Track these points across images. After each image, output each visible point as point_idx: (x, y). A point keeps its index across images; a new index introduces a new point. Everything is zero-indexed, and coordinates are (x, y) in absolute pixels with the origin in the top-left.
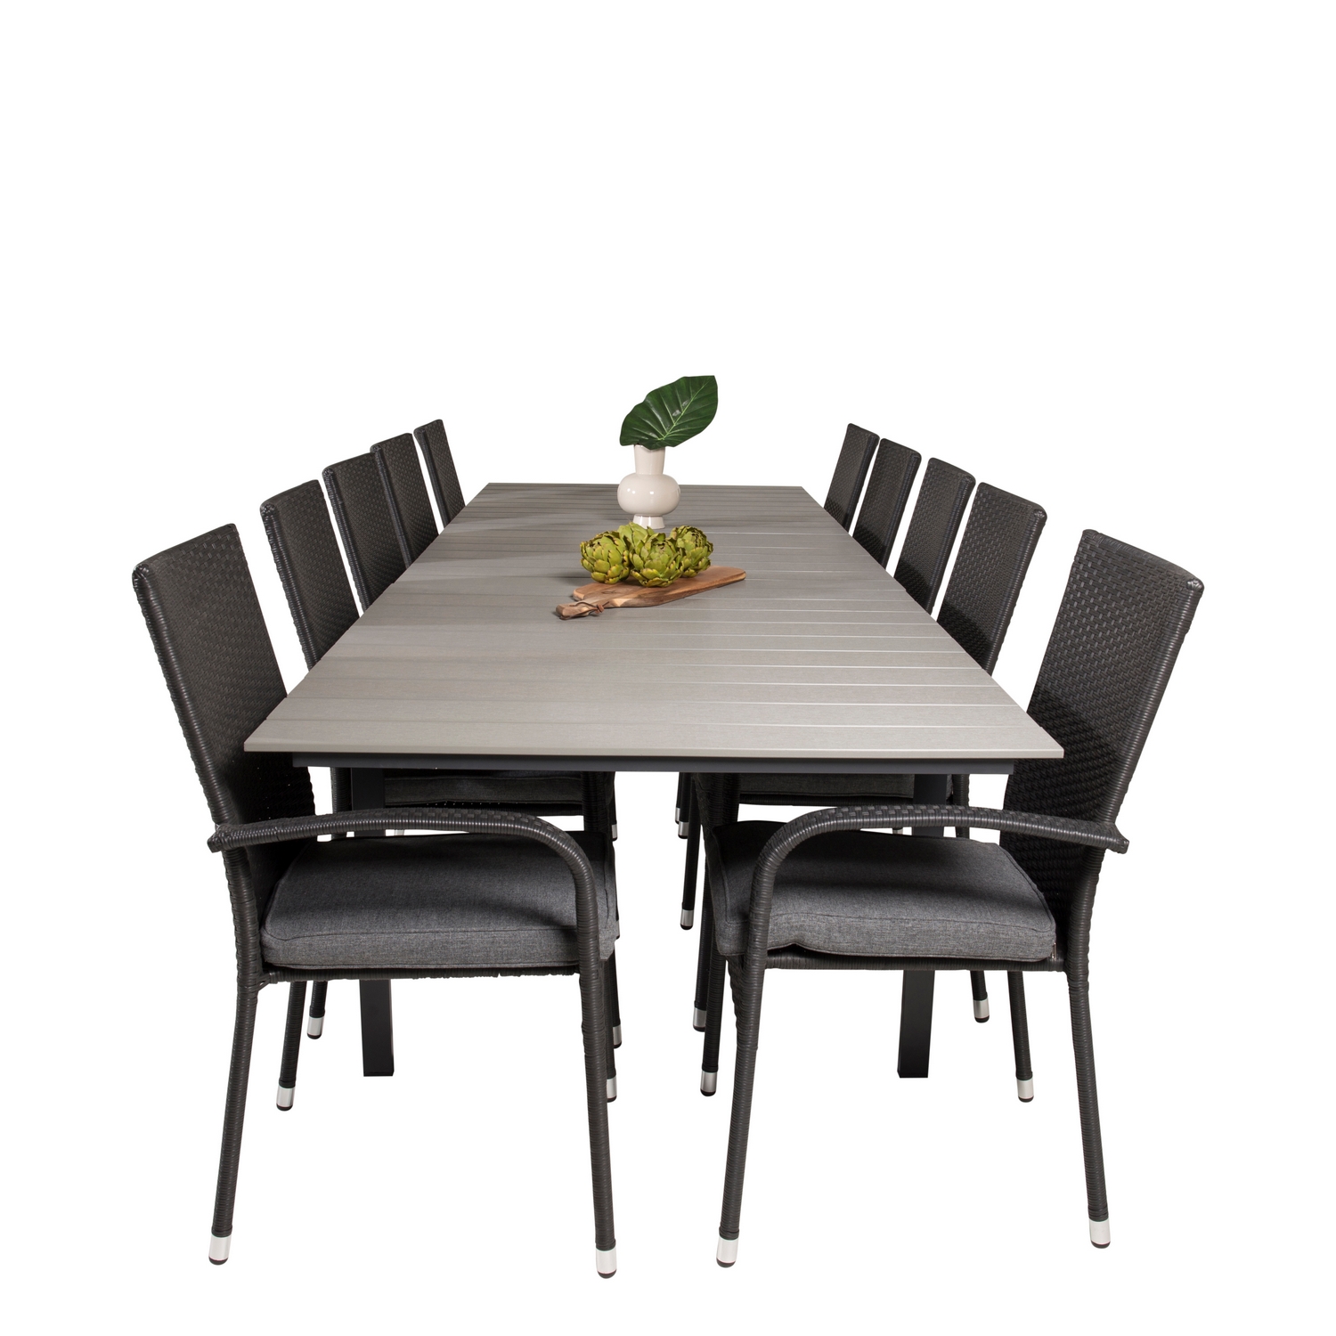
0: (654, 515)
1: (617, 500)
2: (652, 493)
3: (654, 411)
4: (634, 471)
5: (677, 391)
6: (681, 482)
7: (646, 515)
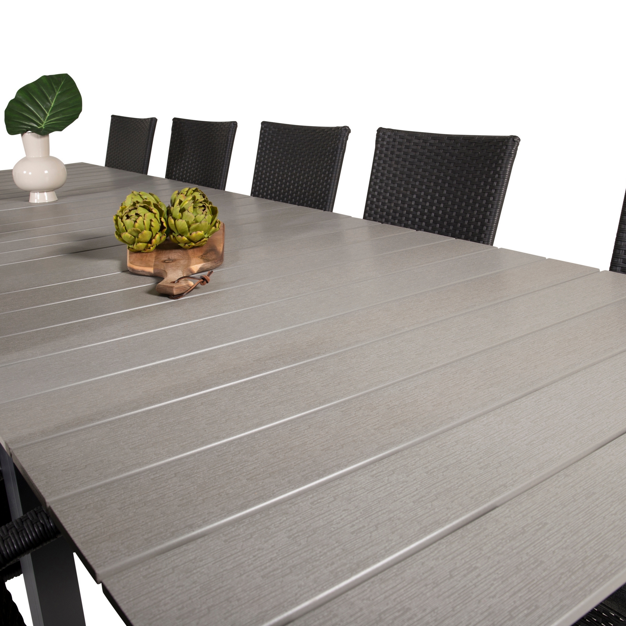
0: (48, 190)
1: (13, 181)
2: (46, 172)
3: (28, 105)
4: (25, 156)
5: (42, 88)
6: (66, 162)
7: (42, 191)
